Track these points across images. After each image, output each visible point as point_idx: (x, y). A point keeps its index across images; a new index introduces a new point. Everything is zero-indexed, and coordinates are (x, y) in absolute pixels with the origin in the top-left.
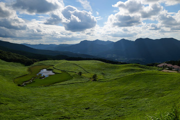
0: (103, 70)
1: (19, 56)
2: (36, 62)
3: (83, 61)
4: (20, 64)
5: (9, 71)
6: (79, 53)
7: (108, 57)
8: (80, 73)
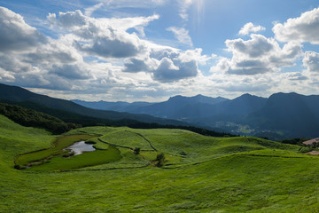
0: (187, 146)
1: (46, 118)
2: (74, 128)
3: (158, 130)
4: (44, 130)
5: (18, 142)
6: (165, 117)
7: (217, 126)
8: (137, 151)
